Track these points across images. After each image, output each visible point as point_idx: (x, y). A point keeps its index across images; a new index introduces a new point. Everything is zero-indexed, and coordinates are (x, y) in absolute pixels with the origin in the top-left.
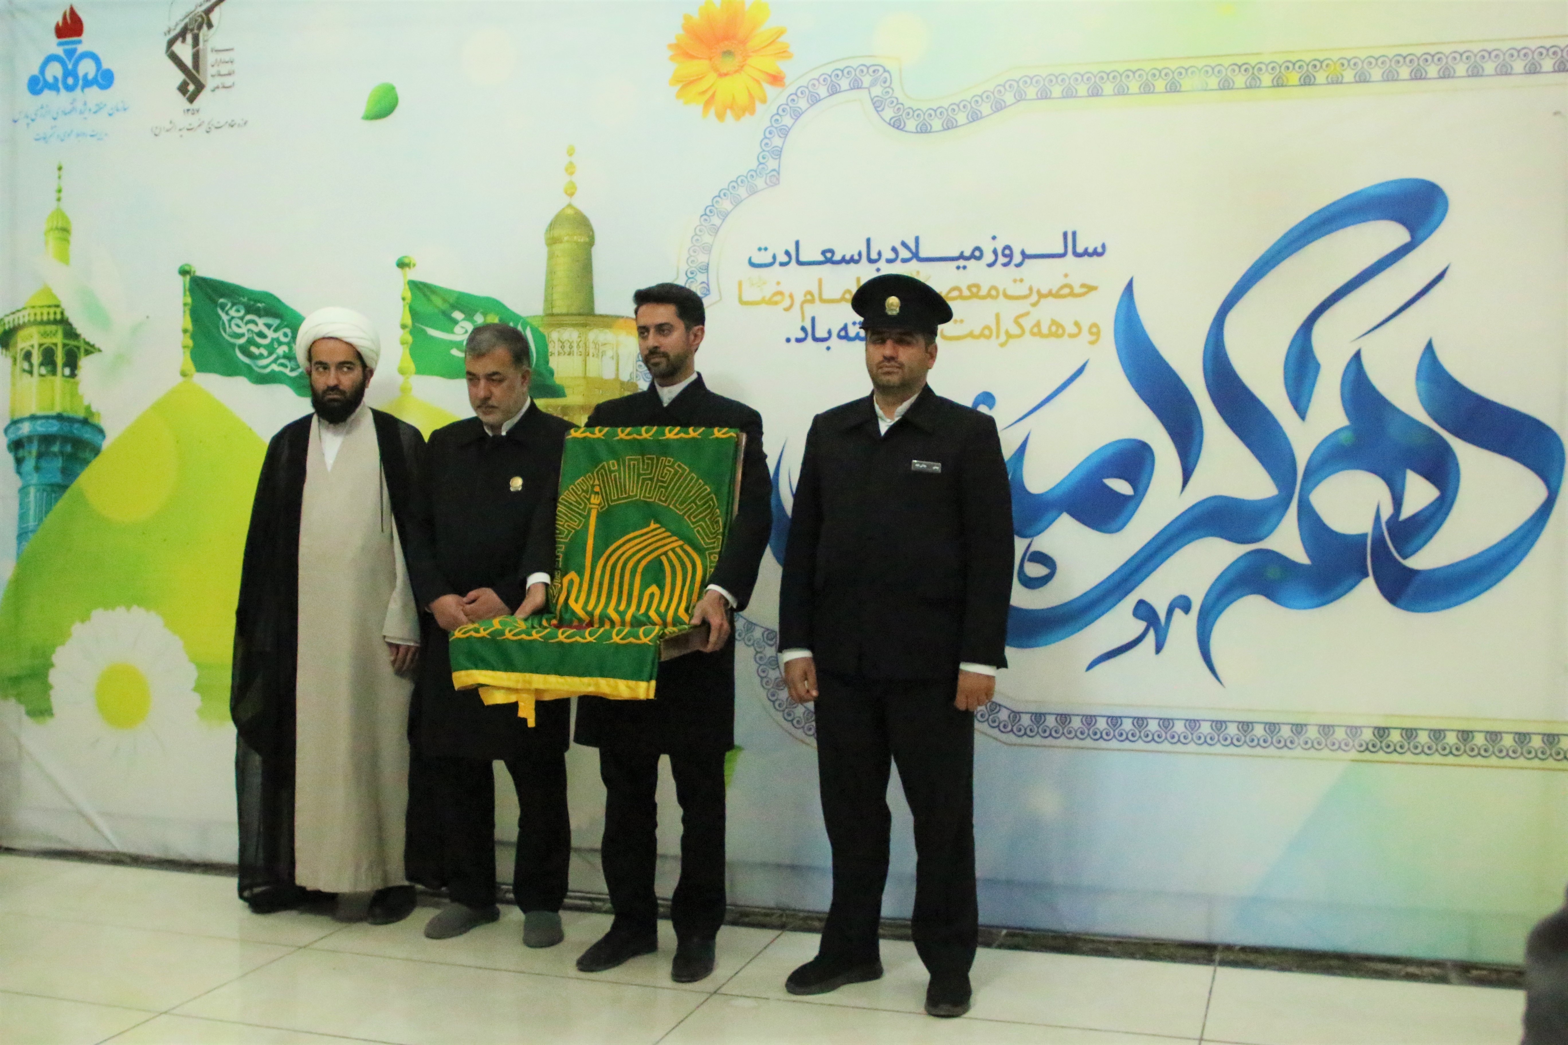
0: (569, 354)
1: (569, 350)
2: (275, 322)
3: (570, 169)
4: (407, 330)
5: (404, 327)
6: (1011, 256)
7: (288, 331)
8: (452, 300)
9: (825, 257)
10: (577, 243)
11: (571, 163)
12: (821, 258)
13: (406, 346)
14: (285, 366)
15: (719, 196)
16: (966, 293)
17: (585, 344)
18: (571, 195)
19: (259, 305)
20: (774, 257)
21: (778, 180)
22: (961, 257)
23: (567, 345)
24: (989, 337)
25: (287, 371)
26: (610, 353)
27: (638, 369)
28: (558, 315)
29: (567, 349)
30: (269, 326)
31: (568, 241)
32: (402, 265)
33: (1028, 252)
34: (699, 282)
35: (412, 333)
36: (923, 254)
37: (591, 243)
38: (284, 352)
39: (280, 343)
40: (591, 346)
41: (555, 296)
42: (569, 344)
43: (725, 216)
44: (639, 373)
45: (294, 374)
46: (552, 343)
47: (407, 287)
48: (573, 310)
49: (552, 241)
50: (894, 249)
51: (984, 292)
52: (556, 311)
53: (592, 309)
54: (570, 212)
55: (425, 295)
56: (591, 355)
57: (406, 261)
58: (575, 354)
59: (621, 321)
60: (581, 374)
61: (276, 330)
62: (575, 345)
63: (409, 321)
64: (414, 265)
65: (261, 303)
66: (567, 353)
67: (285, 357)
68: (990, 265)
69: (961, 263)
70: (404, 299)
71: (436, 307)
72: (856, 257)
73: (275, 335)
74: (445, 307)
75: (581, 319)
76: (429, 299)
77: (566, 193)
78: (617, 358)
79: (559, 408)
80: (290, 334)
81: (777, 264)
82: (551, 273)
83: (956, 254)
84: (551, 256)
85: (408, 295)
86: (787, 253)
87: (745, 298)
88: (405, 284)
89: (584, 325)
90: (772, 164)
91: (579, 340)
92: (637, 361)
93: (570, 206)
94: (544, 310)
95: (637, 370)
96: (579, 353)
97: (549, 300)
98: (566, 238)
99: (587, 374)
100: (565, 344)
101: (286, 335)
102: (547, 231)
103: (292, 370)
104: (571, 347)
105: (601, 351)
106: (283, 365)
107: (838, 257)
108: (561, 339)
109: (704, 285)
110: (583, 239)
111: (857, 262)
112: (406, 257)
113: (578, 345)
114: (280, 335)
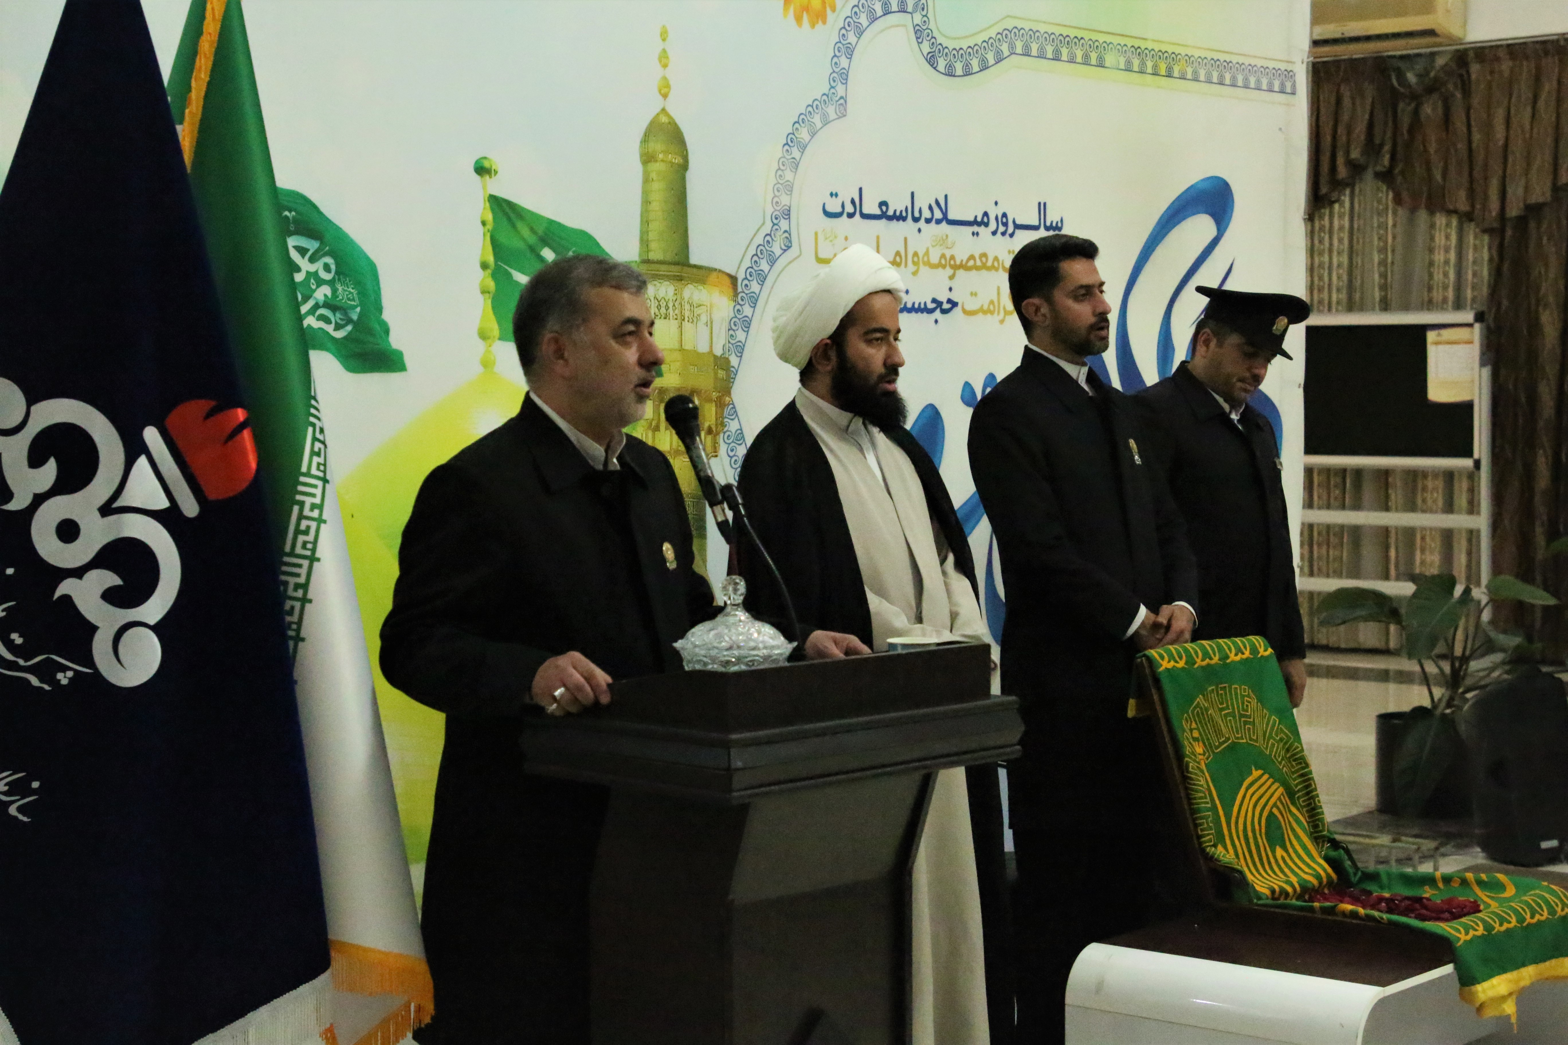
0: (665, 318)
1: (665, 311)
2: (312, 245)
3: (664, 59)
4: (489, 271)
5: (484, 266)
6: (1005, 224)
7: (329, 260)
8: (540, 232)
9: (881, 210)
10: (672, 163)
11: (664, 51)
12: (878, 212)
13: (487, 295)
14: (327, 321)
15: (798, 122)
16: (979, 263)
17: (681, 304)
18: (665, 96)
19: (287, 213)
20: (843, 206)
21: (845, 110)
22: (975, 223)
23: (663, 304)
24: (992, 313)
25: (330, 329)
26: (704, 318)
27: (730, 340)
28: (653, 262)
29: (663, 310)
30: (302, 251)
31: (662, 161)
32: (481, 170)
33: (1018, 222)
34: (783, 230)
35: (494, 276)
36: (951, 216)
37: (684, 167)
38: (325, 295)
39: (320, 282)
40: (687, 307)
41: (652, 236)
42: (665, 304)
43: (803, 148)
44: (730, 345)
45: (340, 334)
46: (648, 301)
47: (488, 204)
48: (669, 257)
49: (647, 159)
50: (930, 208)
51: (989, 264)
52: (652, 256)
53: (687, 257)
54: (664, 119)
55: (509, 219)
56: (686, 319)
57: (486, 164)
58: (671, 318)
59: (714, 274)
60: (676, 346)
61: (312, 260)
62: (671, 305)
63: (491, 259)
64: (496, 172)
65: (290, 211)
66: (663, 316)
67: (327, 305)
68: (994, 233)
69: (975, 228)
70: (484, 223)
71: (524, 239)
72: (904, 214)
73: (312, 268)
74: (532, 239)
75: (675, 270)
76: (514, 226)
77: (660, 91)
78: (710, 324)
79: (657, 391)
80: (333, 267)
81: (845, 215)
82: (646, 202)
83: (972, 219)
84: (646, 180)
85: (489, 217)
86: (853, 202)
87: (821, 255)
88: (485, 201)
89: (680, 279)
90: (840, 90)
91: (674, 299)
92: (729, 330)
93: (663, 110)
94: (640, 255)
95: (729, 342)
96: (675, 317)
97: (645, 242)
98: (661, 156)
99: (683, 347)
100: (661, 303)
101: (327, 268)
102: (641, 142)
103: (338, 327)
104: (667, 308)
105: (695, 315)
106: (322, 318)
107: (890, 213)
108: (657, 296)
109: (786, 235)
110: (678, 160)
111: (904, 219)
112: (485, 158)
113: (674, 305)
114: (318, 266)
